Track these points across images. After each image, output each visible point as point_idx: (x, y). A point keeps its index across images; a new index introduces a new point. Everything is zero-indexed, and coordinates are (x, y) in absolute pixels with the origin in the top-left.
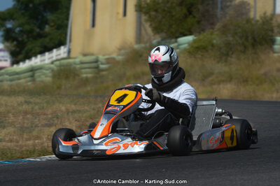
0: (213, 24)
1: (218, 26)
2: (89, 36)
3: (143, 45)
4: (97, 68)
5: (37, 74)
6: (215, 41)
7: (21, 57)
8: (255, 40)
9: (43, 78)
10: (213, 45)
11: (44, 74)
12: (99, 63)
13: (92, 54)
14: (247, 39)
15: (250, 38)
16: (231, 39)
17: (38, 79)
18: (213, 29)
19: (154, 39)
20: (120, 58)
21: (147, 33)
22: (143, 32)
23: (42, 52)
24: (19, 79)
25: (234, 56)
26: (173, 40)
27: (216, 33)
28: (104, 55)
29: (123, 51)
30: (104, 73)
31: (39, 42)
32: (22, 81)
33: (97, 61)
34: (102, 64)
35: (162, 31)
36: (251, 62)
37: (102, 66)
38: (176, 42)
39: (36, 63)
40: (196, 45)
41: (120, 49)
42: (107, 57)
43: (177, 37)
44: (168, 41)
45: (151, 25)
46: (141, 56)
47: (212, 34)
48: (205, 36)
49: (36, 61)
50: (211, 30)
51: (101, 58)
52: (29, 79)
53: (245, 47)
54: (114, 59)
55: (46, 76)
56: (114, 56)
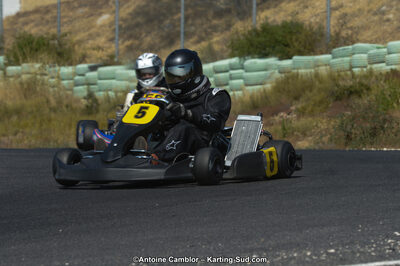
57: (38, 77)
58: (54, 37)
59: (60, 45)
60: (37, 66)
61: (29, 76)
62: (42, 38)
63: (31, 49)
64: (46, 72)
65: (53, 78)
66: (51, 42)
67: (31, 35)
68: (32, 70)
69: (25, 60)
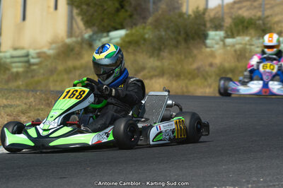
0: (145, 18)
1: (150, 20)
2: (19, 30)
3: (74, 39)
4: (28, 62)
6: (147, 36)
8: (187, 35)
10: (145, 40)
12: (30, 57)
13: (23, 48)
14: (179, 34)
15: (182, 32)
16: (163, 33)
18: (145, 23)
19: (86, 33)
20: (51, 52)
21: (78, 28)
22: (75, 26)
25: (166, 51)
26: (105, 34)
27: (148, 27)
28: (35, 49)
29: (54, 46)
30: (35, 67)
33: (27, 55)
34: (33, 58)
35: (94, 25)
36: (183, 57)
37: (32, 61)
38: (108, 36)
40: (127, 40)
41: (51, 43)
42: (38, 51)
43: (109, 31)
44: (99, 35)
45: (82, 19)
46: (72, 50)
47: (144, 28)
48: (138, 30)
50: (144, 25)
51: (32, 52)
53: (178, 42)
54: (44, 53)
56: (45, 50)
57: (248, 47)
58: (259, 19)
59: (264, 24)
60: (247, 38)
61: (241, 46)
62: (251, 19)
63: (243, 27)
64: (253, 43)
65: (258, 47)
66: (258, 22)
67: (243, 17)
68: (244, 42)
69: (238, 34)
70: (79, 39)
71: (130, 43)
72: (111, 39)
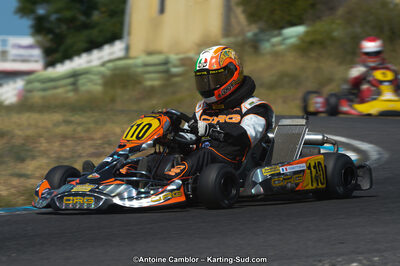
0: (333, 9)
1: (341, 11)
2: (155, 26)
3: (232, 39)
4: (167, 72)
5: (82, 80)
6: (335, 34)
7: (57, 56)
8: (393, 33)
9: (90, 87)
10: (333, 40)
11: (91, 81)
12: (170, 65)
13: (160, 53)
15: (386, 29)
16: (359, 30)
17: (83, 89)
18: (333, 15)
19: (249, 31)
21: (238, 22)
22: (234, 20)
23: (88, 49)
24: (55, 88)
26: (276, 32)
27: (337, 22)
28: (177, 54)
30: (177, 79)
31: (84, 35)
32: (60, 91)
33: (166, 63)
34: (175, 66)
35: (260, 19)
37: (174, 70)
38: (280, 34)
39: (80, 65)
40: (308, 39)
42: (181, 56)
43: (283, 28)
44: (268, 33)
45: (244, 11)
47: (332, 22)
48: (321, 26)
49: (79, 62)
51: (174, 58)
52: (70, 88)
54: (190, 59)
55: (96, 84)
56: (192, 54)
70: (240, 39)
71: (312, 43)
72: (285, 39)
